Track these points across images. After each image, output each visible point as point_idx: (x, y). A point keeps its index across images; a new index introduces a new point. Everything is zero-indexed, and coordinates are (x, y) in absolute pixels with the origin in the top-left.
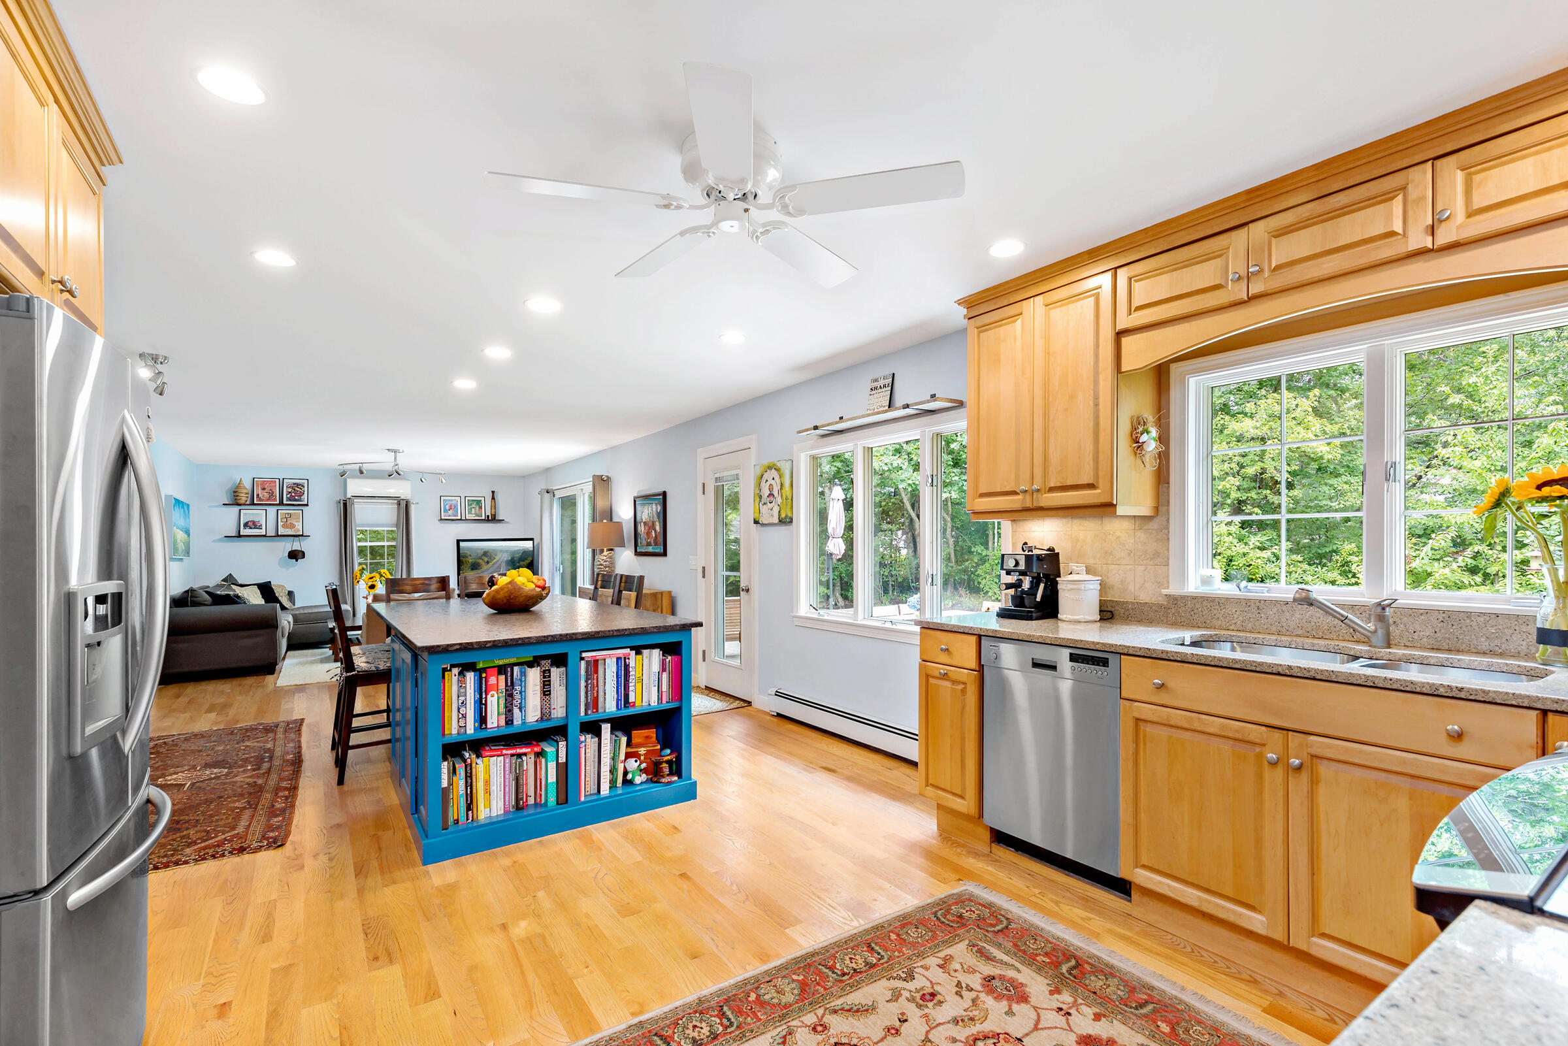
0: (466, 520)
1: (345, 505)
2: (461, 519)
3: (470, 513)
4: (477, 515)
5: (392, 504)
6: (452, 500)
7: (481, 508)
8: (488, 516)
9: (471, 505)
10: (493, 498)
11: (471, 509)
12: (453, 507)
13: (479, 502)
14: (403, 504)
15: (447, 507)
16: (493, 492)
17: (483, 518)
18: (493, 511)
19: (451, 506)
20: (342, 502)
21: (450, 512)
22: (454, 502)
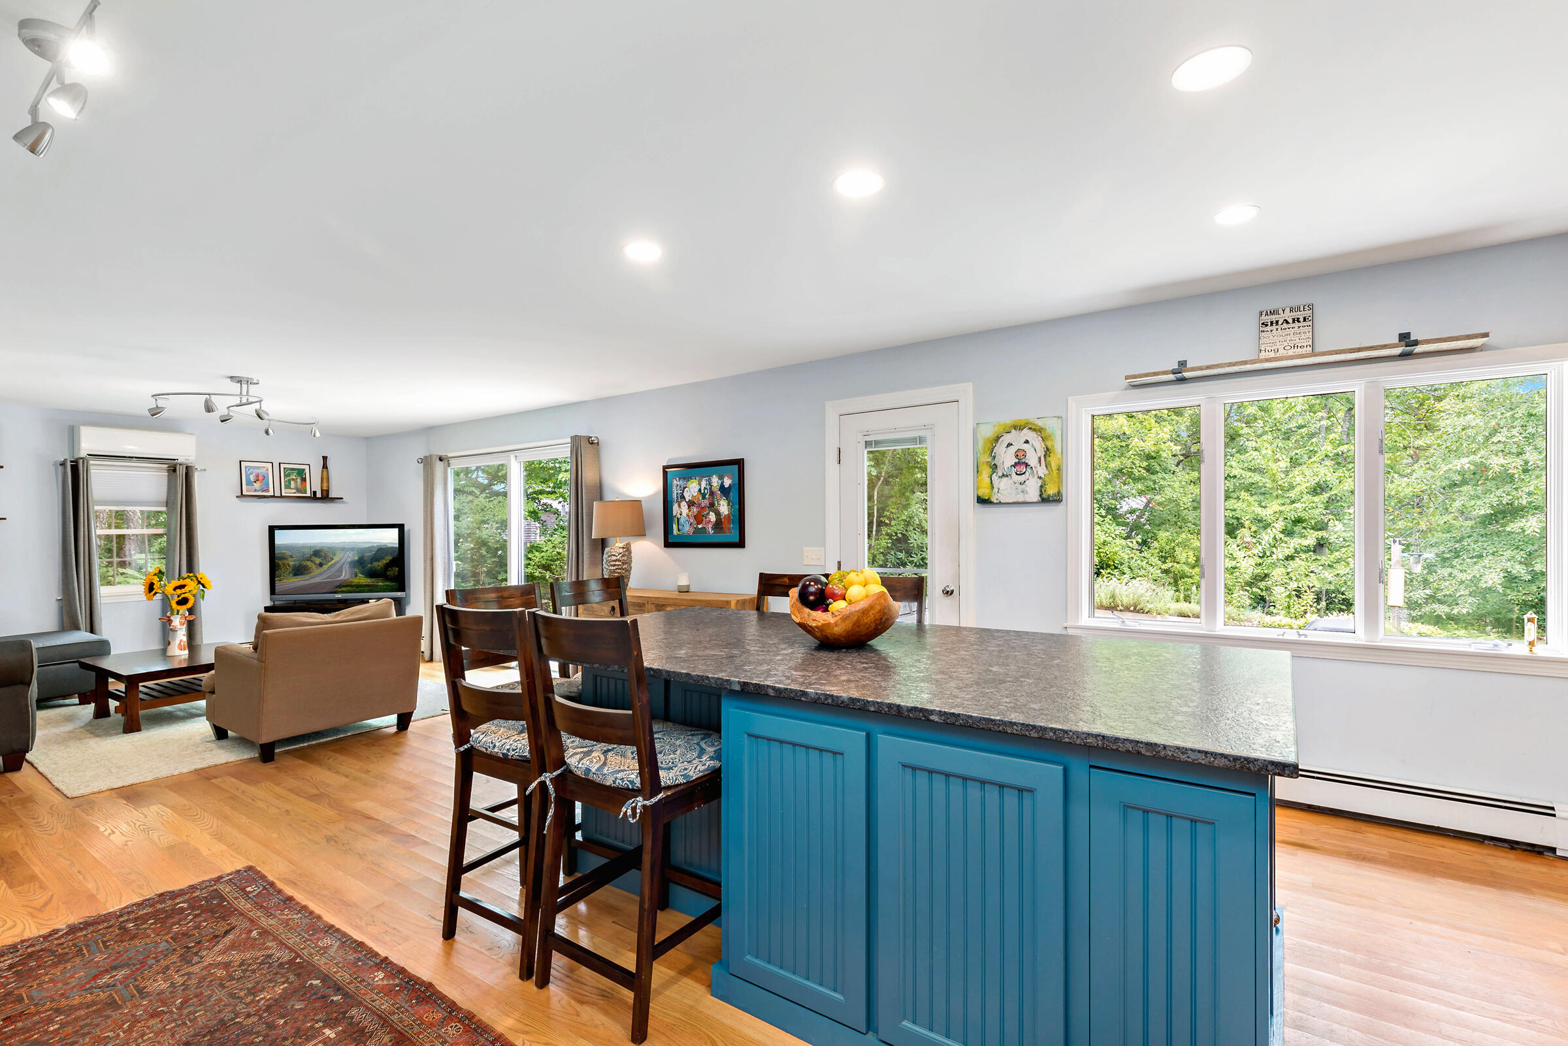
0: (281, 497)
1: (75, 469)
2: (273, 496)
3: (288, 487)
4: (298, 491)
5: (160, 469)
6: (259, 468)
7: (304, 480)
8: (315, 493)
9: (289, 475)
10: (325, 466)
11: (289, 481)
12: (261, 478)
13: (301, 472)
14: (181, 471)
15: (252, 478)
16: (325, 458)
17: (308, 494)
18: (325, 485)
19: (257, 476)
20: (69, 465)
21: (257, 485)
22: (262, 471)
